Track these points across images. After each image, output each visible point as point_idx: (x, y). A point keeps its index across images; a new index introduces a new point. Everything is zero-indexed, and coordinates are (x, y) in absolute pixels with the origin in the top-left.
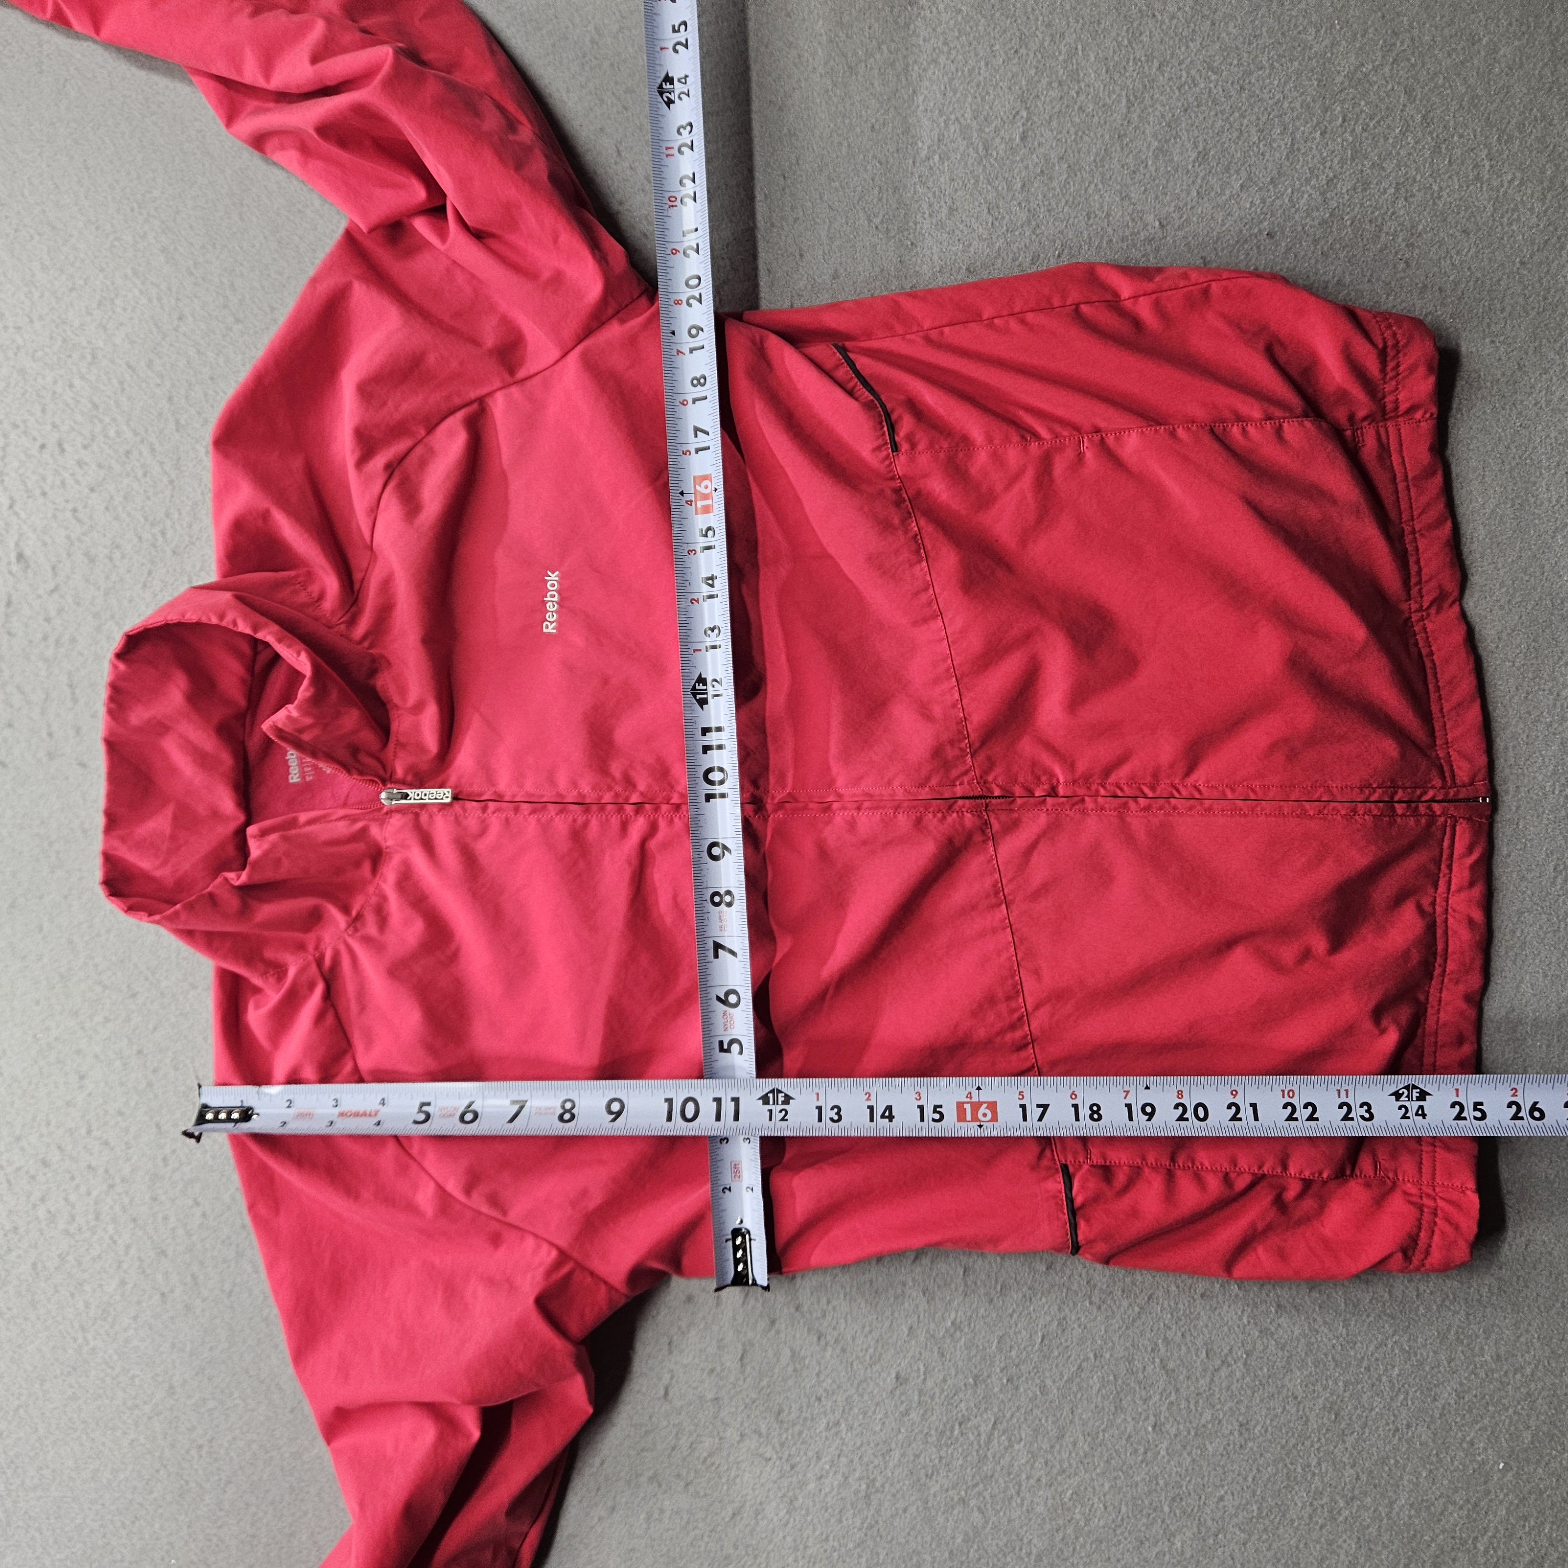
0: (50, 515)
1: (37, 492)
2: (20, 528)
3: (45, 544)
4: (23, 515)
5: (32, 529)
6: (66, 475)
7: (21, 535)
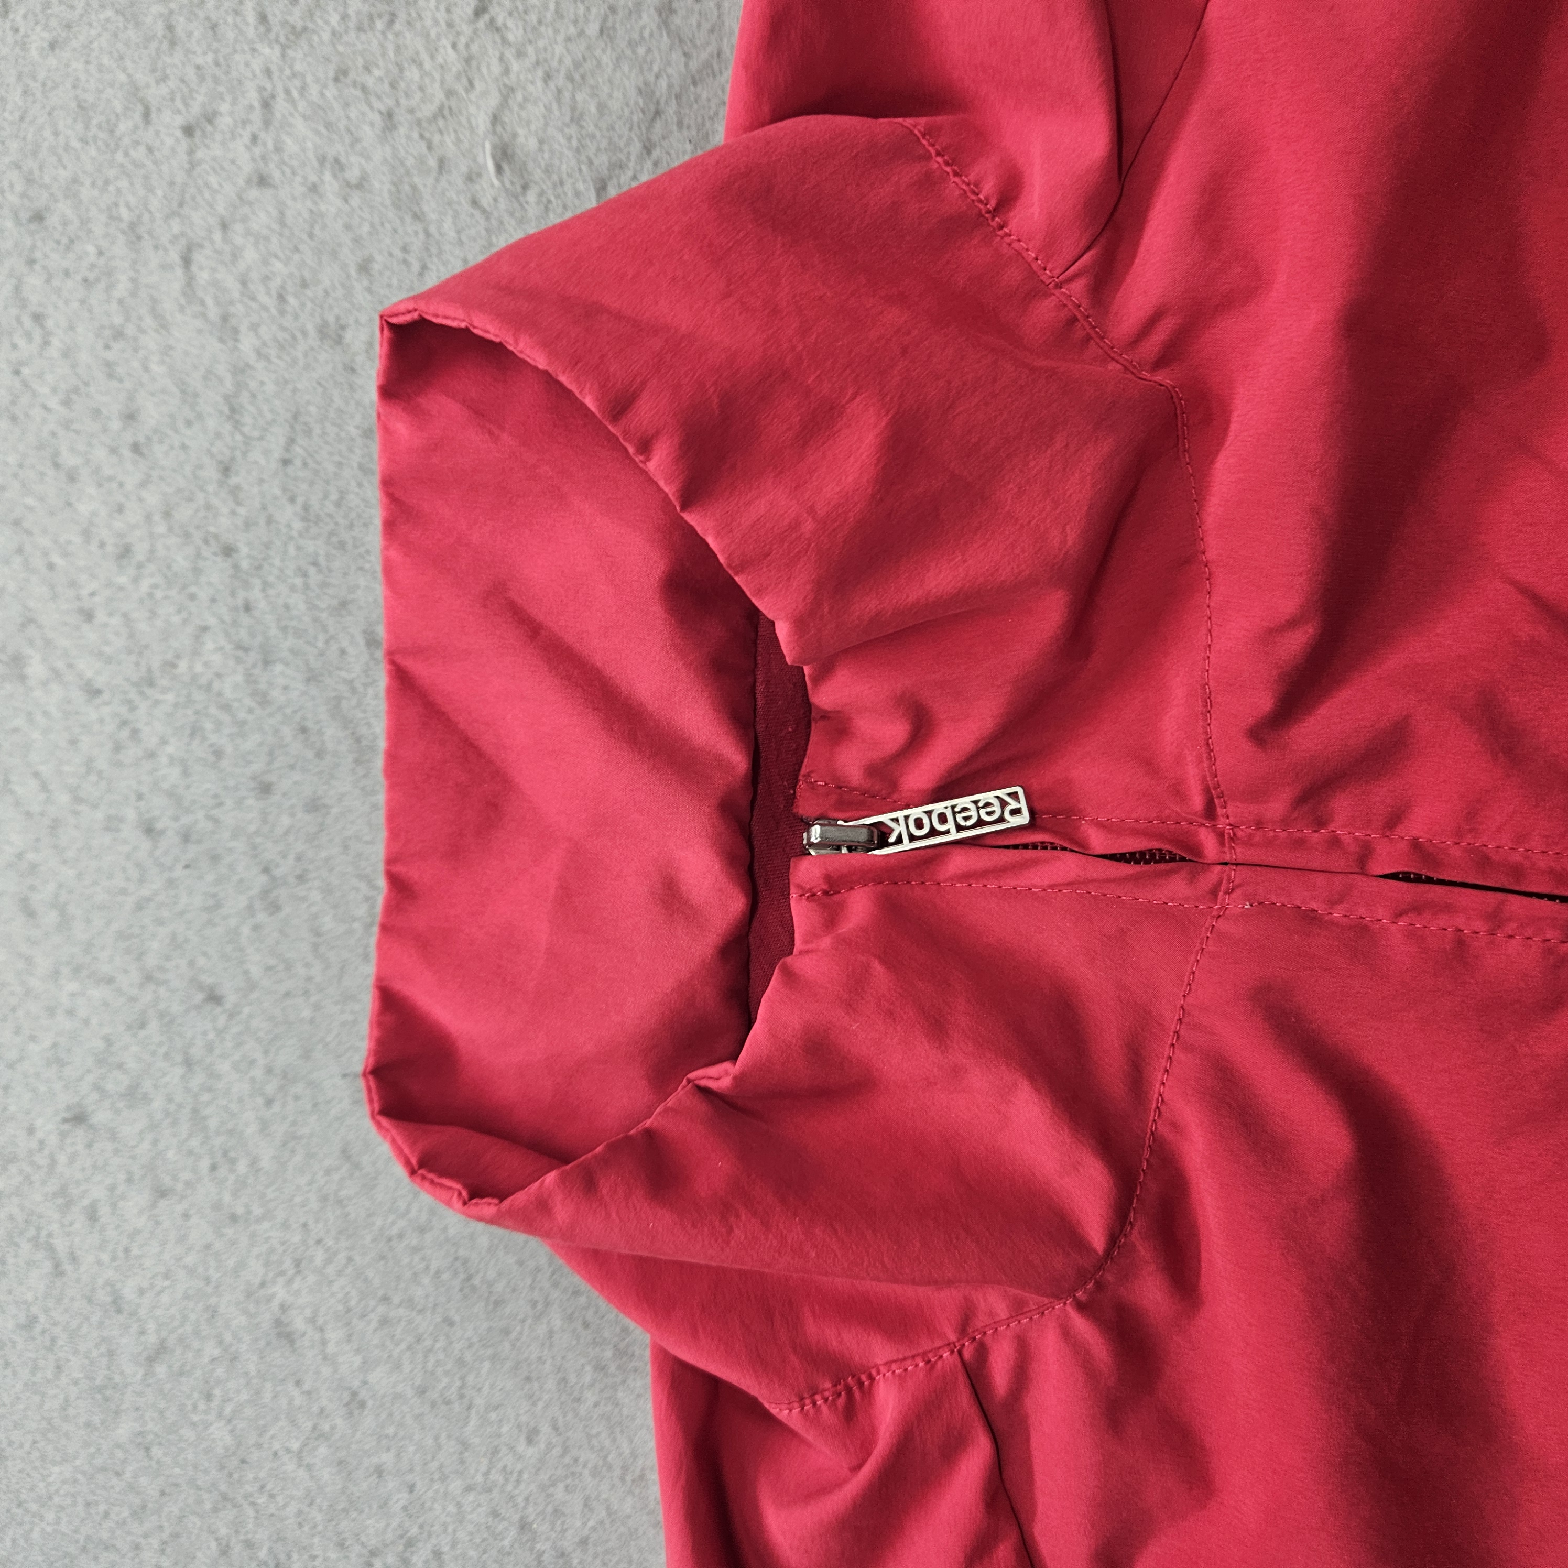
0: (593, 29)
2: (507, 71)
3: (577, 118)
4: (515, 33)
5: (540, 73)
7: (508, 92)
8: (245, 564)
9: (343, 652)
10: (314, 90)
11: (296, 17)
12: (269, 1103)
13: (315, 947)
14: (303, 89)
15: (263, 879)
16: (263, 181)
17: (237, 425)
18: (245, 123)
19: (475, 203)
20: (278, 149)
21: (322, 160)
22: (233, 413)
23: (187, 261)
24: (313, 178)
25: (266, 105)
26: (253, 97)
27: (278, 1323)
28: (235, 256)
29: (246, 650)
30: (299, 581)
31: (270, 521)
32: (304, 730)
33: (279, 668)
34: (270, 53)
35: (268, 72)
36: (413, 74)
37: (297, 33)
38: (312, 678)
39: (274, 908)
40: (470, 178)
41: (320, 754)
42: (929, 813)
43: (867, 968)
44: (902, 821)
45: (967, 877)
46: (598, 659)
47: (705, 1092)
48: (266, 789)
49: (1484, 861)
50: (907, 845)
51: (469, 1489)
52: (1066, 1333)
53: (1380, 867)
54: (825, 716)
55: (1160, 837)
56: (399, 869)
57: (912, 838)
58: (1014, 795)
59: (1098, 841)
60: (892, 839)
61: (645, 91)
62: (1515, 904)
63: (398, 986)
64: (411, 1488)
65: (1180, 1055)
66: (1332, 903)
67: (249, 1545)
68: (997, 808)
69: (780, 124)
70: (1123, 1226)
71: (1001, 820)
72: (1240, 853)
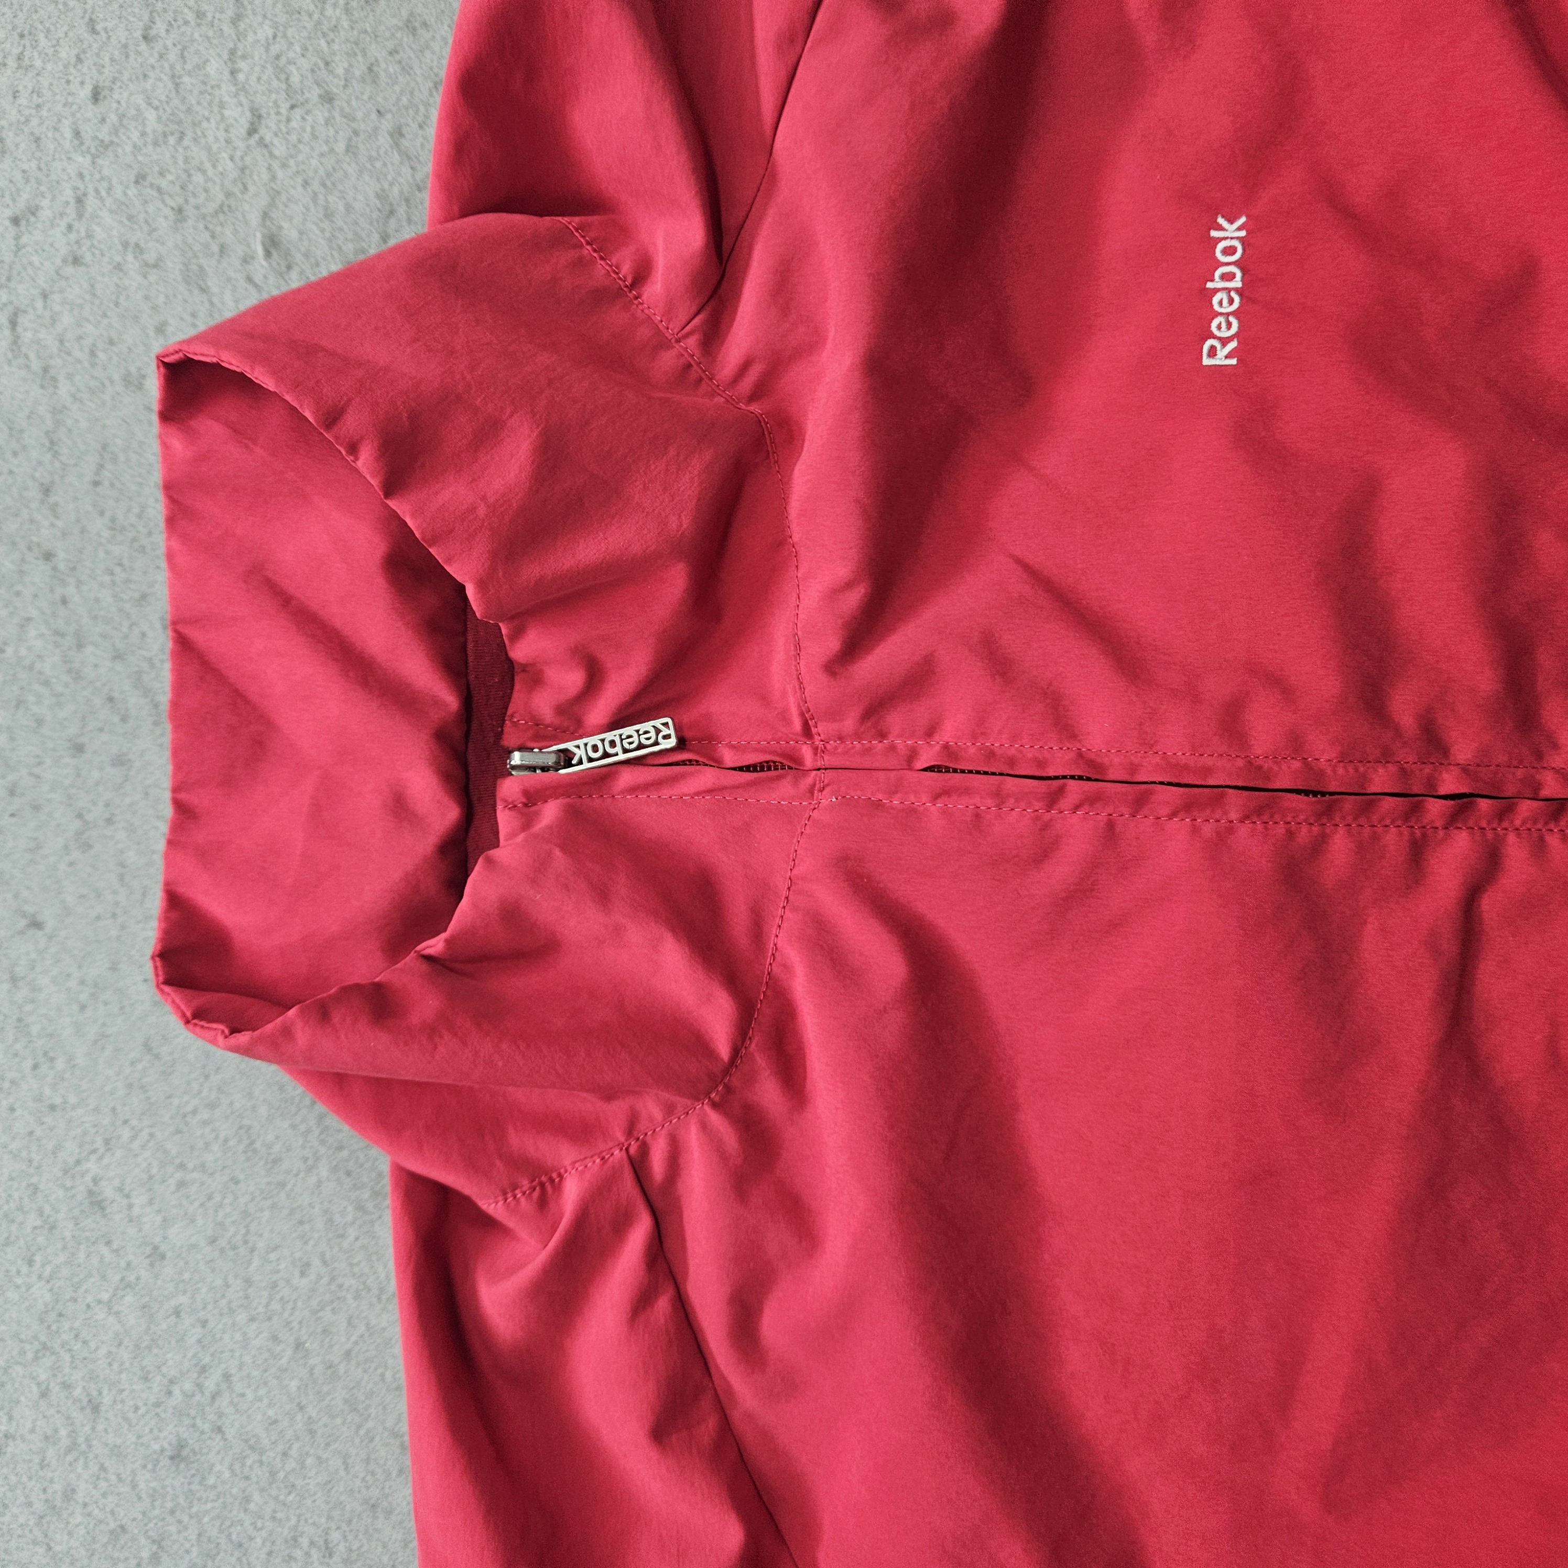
0: (340, 147)
1: (314, 94)
2: (273, 178)
3: (329, 215)
4: (280, 149)
5: (299, 180)
6: (377, 52)
7: (274, 195)
8: (62, 566)
9: (144, 635)
10: (118, 191)
11: (104, 133)
12: (83, 1008)
13: (121, 877)
14: (109, 189)
15: (77, 824)
16: (77, 261)
17: (56, 455)
18: (62, 215)
19: (249, 280)
20: (89, 236)
21: (126, 244)
22: (53, 446)
23: (13, 324)
24: (118, 259)
25: (79, 201)
26: (68, 194)
27: (91, 1193)
28: (54, 321)
29: (63, 635)
30: (107, 579)
31: (83, 531)
32: (111, 699)
33: (89, 649)
34: (83, 161)
35: (81, 176)
36: (198, 178)
37: (105, 146)
38: (118, 656)
39: (87, 847)
40: (247, 260)
41: (124, 719)
42: (603, 741)
43: (550, 854)
44: (582, 747)
45: (634, 789)
46: (337, 623)
47: (429, 958)
48: (79, 749)
49: (991, 755)
50: (586, 765)
51: (252, 1319)
52: (704, 1126)
53: (921, 764)
54: (525, 668)
55: (774, 753)
56: (183, 796)
57: (591, 760)
58: (666, 725)
59: (730, 758)
60: (574, 762)
61: (381, 196)
62: (1010, 784)
63: (182, 890)
64: (204, 1323)
65: (788, 914)
66: (892, 793)
67: (66, 1386)
68: (652, 734)
69: (466, 220)
70: (743, 1041)
71: (656, 743)
72: (828, 760)
